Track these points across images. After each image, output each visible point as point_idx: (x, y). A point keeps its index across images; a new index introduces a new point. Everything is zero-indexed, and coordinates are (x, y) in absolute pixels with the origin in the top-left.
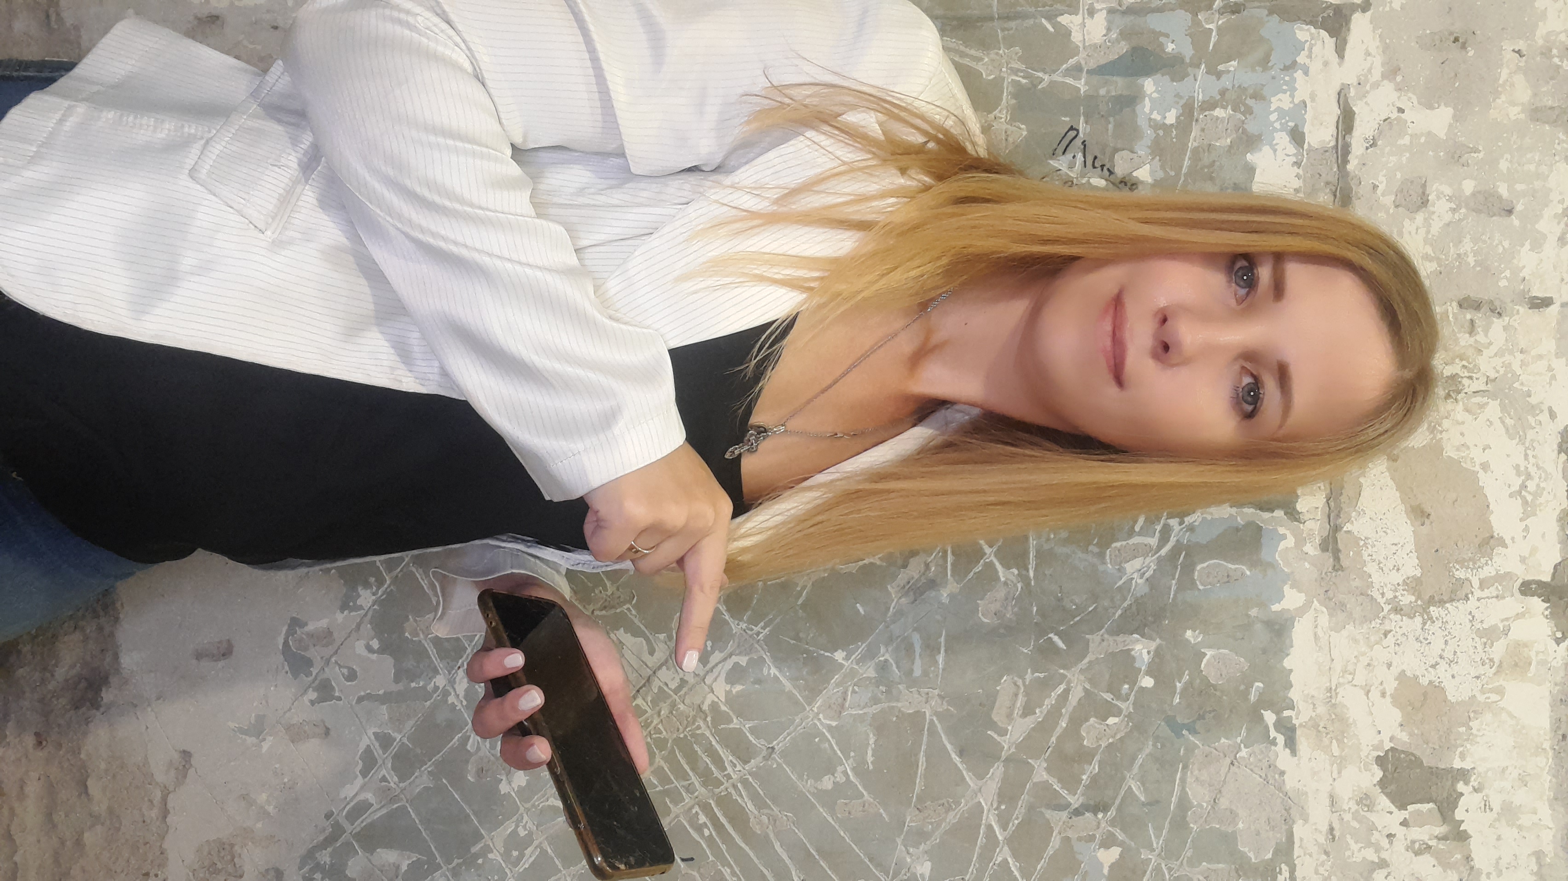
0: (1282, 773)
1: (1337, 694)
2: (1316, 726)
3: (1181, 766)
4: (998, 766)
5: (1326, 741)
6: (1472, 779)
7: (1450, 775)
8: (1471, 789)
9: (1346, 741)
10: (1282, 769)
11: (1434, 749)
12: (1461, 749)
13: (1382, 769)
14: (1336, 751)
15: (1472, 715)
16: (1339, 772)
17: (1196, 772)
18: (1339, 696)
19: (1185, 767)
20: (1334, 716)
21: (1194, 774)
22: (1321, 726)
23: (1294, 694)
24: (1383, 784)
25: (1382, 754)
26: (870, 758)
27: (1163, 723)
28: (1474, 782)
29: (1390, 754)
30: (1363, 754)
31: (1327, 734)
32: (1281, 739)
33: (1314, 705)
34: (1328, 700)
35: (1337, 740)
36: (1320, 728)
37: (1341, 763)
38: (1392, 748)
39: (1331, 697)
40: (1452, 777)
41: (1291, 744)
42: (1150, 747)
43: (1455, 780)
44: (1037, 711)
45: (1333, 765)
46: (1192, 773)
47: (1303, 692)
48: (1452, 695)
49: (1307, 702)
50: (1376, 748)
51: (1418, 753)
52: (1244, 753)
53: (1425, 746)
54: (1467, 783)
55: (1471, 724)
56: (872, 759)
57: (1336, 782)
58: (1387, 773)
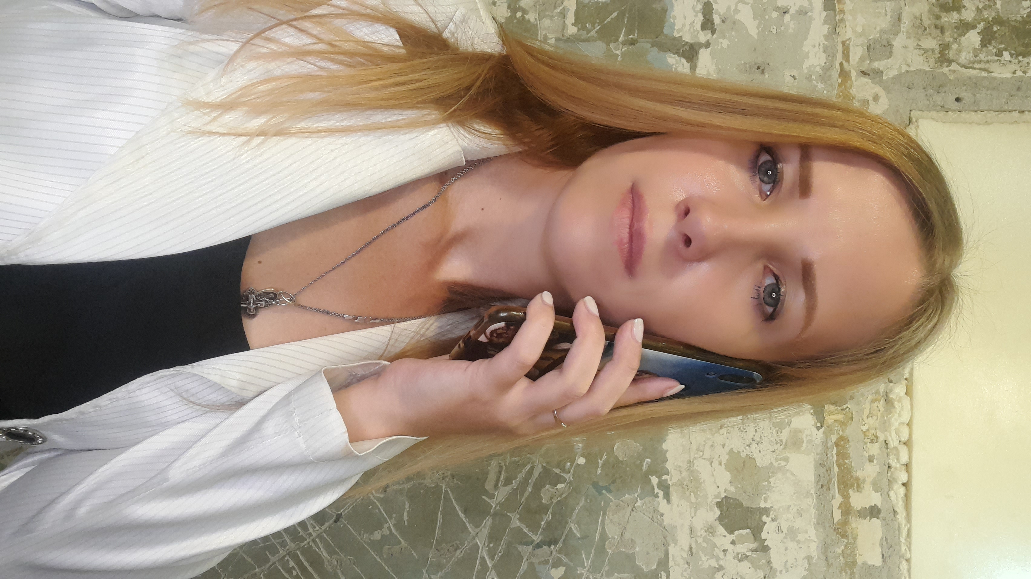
0: (662, 515)
1: (693, 465)
2: (682, 485)
3: (601, 513)
4: (488, 519)
5: (688, 493)
6: (771, 514)
7: (758, 512)
8: (770, 519)
9: (699, 493)
10: (662, 512)
11: (749, 496)
12: (764, 496)
13: (719, 509)
14: (693, 500)
15: (771, 474)
16: (695, 513)
17: (611, 517)
18: (695, 465)
19: (604, 514)
20: (692, 478)
21: (610, 517)
22: (685, 484)
23: (669, 465)
24: (720, 519)
25: (720, 500)
26: (405, 518)
27: (591, 487)
28: (772, 515)
29: (724, 500)
30: (709, 500)
31: (688, 489)
32: (661, 494)
33: (680, 471)
34: (689, 468)
35: (694, 493)
36: (684, 486)
37: (696, 507)
38: (725, 496)
39: (690, 466)
40: (760, 513)
41: (667, 496)
42: (583, 502)
43: (762, 515)
44: (513, 482)
45: (691, 508)
46: (608, 517)
47: (674, 463)
48: (759, 463)
49: (676, 470)
50: (716, 497)
51: (740, 500)
52: (639, 503)
53: (744, 494)
54: (768, 516)
55: (770, 480)
56: (407, 518)
57: (694, 518)
58: (723, 512)
